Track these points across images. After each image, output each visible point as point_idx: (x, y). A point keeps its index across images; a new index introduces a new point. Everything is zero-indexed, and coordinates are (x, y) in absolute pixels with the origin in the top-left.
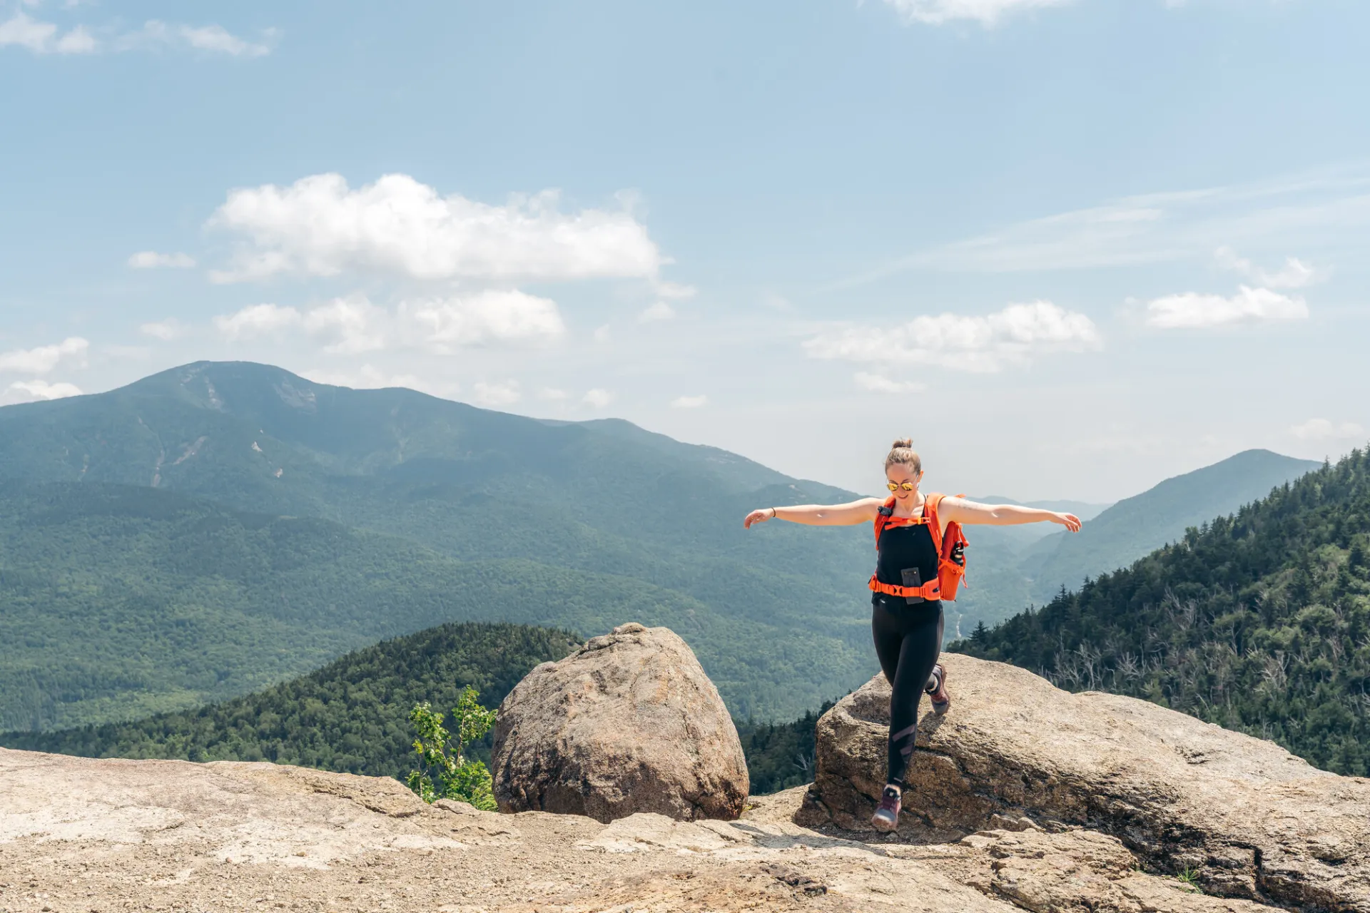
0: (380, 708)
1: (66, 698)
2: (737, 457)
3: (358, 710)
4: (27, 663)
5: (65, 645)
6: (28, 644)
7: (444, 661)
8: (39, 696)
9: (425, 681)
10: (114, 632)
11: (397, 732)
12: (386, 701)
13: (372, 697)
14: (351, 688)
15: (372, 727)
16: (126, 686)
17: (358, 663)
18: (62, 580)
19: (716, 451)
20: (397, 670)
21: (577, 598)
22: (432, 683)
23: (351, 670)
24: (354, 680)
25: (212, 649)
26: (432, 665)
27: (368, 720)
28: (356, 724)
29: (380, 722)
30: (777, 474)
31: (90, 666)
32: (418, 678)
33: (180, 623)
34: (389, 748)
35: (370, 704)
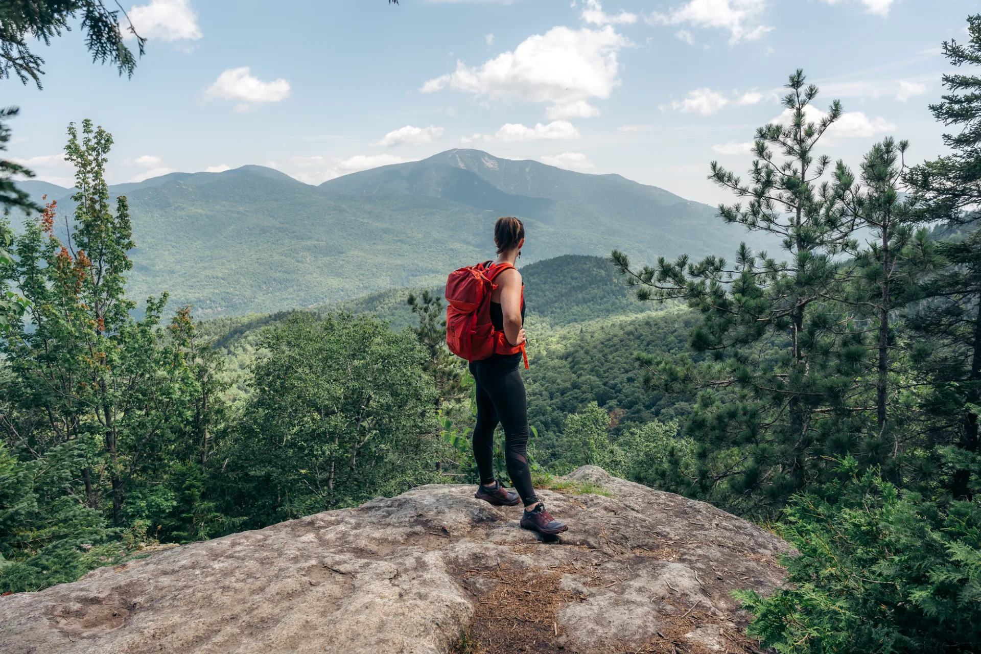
0: (543, 286)
1: (412, 275)
2: (665, 191)
3: (534, 286)
4: (399, 262)
5: (411, 256)
6: (399, 255)
7: (566, 269)
8: (404, 274)
9: (559, 277)
10: (428, 252)
11: (550, 296)
12: (545, 283)
13: (539, 282)
14: (531, 278)
15: (540, 293)
16: (433, 272)
17: (532, 268)
18: (409, 232)
19: (655, 188)
20: (548, 272)
21: (600, 246)
22: (562, 277)
23: (530, 271)
24: (532, 275)
25: (463, 260)
26: (561, 270)
27: (538, 290)
28: (534, 292)
29: (542, 291)
30: (680, 198)
31: (421, 264)
32: (556, 275)
33: (451, 250)
34: (547, 301)
35: (538, 284)
